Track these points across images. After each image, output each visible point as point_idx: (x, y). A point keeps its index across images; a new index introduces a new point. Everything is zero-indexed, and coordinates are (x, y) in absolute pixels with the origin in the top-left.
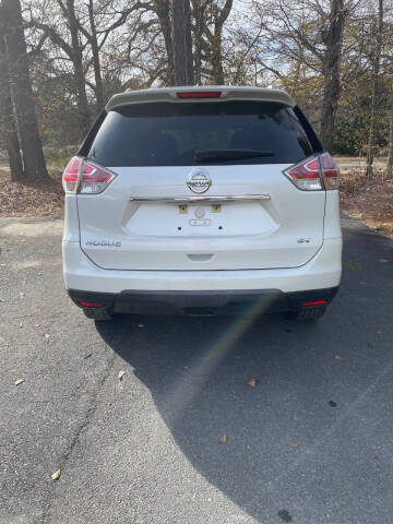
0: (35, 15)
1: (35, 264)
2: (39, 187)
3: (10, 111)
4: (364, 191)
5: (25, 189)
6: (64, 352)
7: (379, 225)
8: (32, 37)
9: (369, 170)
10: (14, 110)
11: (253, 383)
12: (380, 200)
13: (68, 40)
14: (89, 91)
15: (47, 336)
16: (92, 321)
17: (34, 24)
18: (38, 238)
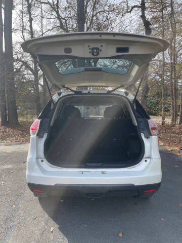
0: (19, 57)
1: (10, 166)
2: (14, 128)
3: (4, 95)
4: (163, 132)
5: (7, 129)
6: (22, 216)
7: (172, 148)
8: (17, 65)
9: (163, 123)
10: (6, 95)
11: (121, 235)
12: (170, 136)
13: (32, 67)
14: (40, 88)
15: (14, 206)
16: (37, 198)
17: (18, 60)
18: (12, 153)
